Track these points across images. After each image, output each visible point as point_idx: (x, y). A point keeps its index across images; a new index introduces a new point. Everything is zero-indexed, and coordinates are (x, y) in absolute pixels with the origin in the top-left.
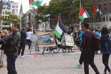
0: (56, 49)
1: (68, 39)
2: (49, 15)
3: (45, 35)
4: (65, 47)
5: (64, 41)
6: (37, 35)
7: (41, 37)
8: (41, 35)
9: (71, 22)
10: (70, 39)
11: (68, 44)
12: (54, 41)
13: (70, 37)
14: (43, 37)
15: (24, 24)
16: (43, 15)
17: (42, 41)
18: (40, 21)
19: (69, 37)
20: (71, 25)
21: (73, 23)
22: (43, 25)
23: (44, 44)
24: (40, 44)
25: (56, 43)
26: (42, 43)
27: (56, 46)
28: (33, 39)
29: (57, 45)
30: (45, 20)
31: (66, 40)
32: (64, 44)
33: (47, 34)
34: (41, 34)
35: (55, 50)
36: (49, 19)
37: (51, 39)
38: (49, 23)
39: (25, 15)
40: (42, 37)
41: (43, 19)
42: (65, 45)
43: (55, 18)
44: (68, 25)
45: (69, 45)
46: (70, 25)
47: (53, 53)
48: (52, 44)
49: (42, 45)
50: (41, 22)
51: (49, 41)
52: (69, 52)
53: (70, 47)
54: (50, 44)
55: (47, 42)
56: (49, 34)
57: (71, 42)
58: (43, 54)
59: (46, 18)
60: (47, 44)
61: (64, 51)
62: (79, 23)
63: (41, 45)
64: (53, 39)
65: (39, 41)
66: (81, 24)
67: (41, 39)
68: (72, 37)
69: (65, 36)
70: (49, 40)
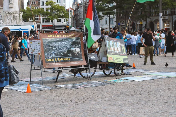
1: (112, 48)
3: (61, 41)
4: (106, 66)
5: (106, 53)
6: (40, 42)
7: (50, 46)
8: (52, 42)
10: (119, 49)
11: (113, 58)
13: (119, 44)
14: (55, 44)
17: (53, 55)
19: (115, 43)
23: (58, 61)
24: (48, 60)
25: (86, 57)
26: (53, 58)
27: (86, 64)
29: (87, 61)
31: (109, 51)
32: (104, 60)
33: (65, 39)
34: (49, 40)
37: (73, 49)
40: (53, 46)
42: (107, 61)
45: (116, 62)
49: (52, 62)
51: (70, 55)
52: (116, 75)
53: (117, 64)
54: (71, 60)
55: (65, 55)
56: (69, 38)
57: (120, 55)
60: (64, 61)
63: (50, 62)
64: (78, 50)
65: (46, 54)
67: (50, 49)
68: (123, 44)
69: (107, 42)
70: (70, 51)
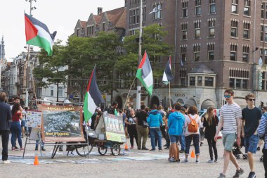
0: (84, 146)
1: (111, 125)
2: (66, 67)
3: (60, 114)
4: (105, 144)
5: (103, 130)
6: (41, 113)
7: (49, 119)
8: (51, 115)
9: (118, 86)
10: (117, 126)
11: (111, 136)
12: (81, 129)
13: (117, 121)
14: (55, 118)
15: (7, 87)
16: (52, 68)
17: (53, 129)
18: (45, 80)
19: (113, 120)
20: (117, 91)
21: (120, 88)
22: (52, 91)
23: (57, 135)
24: (47, 134)
25: (85, 133)
26: (52, 131)
27: (84, 140)
28: (31, 123)
29: (86, 138)
30: (57, 79)
31: (107, 128)
32: (101, 137)
33: (64, 113)
34: (49, 112)
35: (81, 150)
36: (67, 77)
37: (72, 123)
38: (66, 86)
39: (9, 66)
40: (52, 120)
41: (52, 75)
42: (105, 139)
43: (80, 74)
44: (110, 91)
45: (114, 140)
46: (114, 92)
47: (75, 157)
48: (75, 136)
49: (51, 136)
50: (48, 82)
51: (69, 129)
52: (113, 154)
53: (115, 143)
54: (70, 136)
55: (64, 129)
56: (68, 111)
57: (118, 133)
58: (52, 158)
59: (60, 74)
60: (63, 136)
61: (103, 152)
62: (136, 89)
63: (49, 136)
64: (77, 125)
65: (45, 127)
66: (139, 92)
67: (48, 123)
68: (121, 121)
69: (106, 118)
70: (69, 126)
